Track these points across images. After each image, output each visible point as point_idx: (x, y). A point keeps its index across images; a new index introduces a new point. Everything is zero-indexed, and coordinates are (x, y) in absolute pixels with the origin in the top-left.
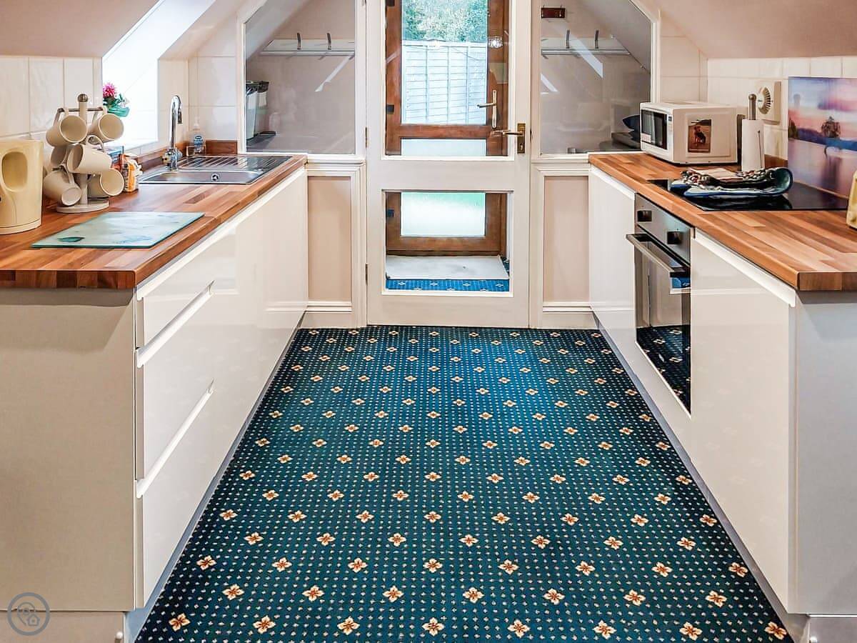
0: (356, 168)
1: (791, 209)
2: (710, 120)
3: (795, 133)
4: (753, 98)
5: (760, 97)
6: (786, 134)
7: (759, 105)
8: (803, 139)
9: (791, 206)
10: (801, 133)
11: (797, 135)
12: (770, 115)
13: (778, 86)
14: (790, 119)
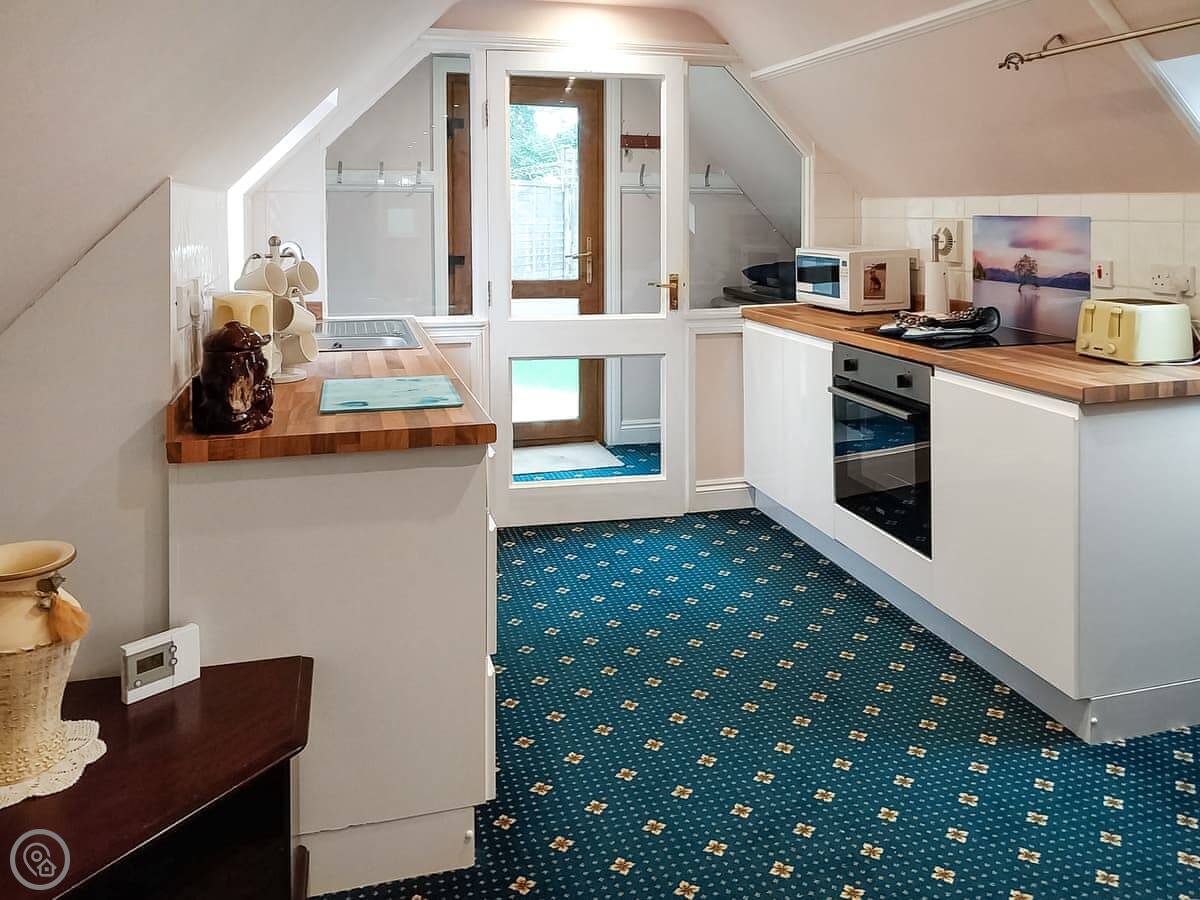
0: (477, 333)
1: (999, 345)
2: (885, 265)
3: (980, 273)
4: (936, 239)
5: (942, 238)
6: (971, 275)
7: (941, 246)
8: (992, 279)
9: (997, 342)
10: (988, 274)
11: (984, 276)
12: (952, 256)
13: (960, 225)
14: (975, 260)
